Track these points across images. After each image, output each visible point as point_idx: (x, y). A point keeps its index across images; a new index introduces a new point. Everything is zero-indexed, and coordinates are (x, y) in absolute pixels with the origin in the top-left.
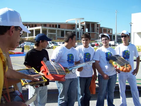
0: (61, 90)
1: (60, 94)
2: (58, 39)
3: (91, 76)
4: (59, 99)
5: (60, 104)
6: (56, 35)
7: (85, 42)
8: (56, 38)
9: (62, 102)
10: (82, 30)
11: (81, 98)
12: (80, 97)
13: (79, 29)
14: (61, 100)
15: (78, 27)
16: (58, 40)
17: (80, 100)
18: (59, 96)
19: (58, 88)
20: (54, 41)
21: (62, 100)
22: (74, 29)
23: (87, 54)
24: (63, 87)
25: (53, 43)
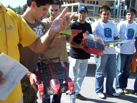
0: (99, 65)
1: (97, 69)
2: (95, 15)
3: (133, 53)
4: (97, 73)
5: (97, 78)
6: (94, 12)
7: (130, 16)
8: (94, 15)
9: (99, 76)
10: (122, 7)
11: (120, 75)
12: (119, 73)
13: (118, 6)
14: (98, 74)
15: (117, 4)
16: (96, 17)
17: (119, 77)
18: (96, 70)
19: (96, 62)
20: (92, 17)
21: (100, 74)
22: (112, 6)
23: (131, 30)
24: (101, 62)
25: (91, 19)
